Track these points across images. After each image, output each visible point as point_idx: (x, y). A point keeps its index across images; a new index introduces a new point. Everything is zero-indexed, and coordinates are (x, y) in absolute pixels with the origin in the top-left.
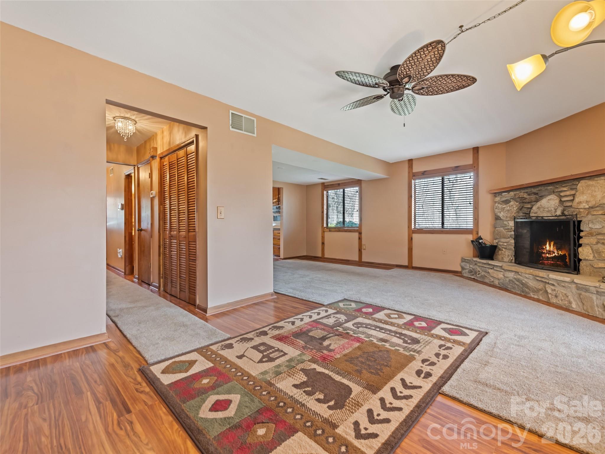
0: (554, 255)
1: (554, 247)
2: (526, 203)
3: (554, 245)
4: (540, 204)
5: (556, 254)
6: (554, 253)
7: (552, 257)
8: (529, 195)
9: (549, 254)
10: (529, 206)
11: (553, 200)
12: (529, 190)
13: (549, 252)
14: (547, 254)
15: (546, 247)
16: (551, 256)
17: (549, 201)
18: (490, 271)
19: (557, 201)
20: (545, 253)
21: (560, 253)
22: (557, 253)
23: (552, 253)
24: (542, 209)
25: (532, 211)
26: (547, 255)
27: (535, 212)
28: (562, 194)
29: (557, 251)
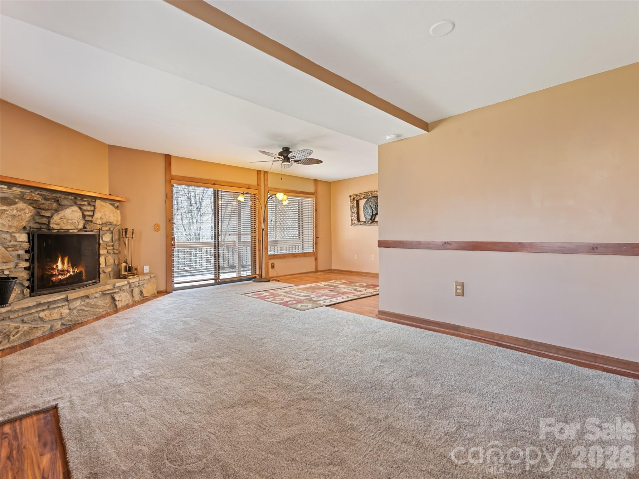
0: (69, 275)
1: (68, 264)
2: (43, 209)
3: (68, 262)
4: (63, 214)
5: (71, 273)
6: (68, 271)
7: (67, 278)
8: (46, 199)
9: (62, 275)
10: (48, 214)
11: (77, 212)
12: (45, 193)
13: (62, 272)
14: (58, 275)
15: (57, 266)
16: (66, 276)
17: (73, 213)
18: (42, 315)
19: (81, 214)
20: (56, 274)
21: (76, 270)
22: (73, 272)
23: (65, 273)
24: (65, 221)
25: (52, 221)
26: (60, 277)
27: (57, 222)
28: (84, 208)
29: (73, 268)
